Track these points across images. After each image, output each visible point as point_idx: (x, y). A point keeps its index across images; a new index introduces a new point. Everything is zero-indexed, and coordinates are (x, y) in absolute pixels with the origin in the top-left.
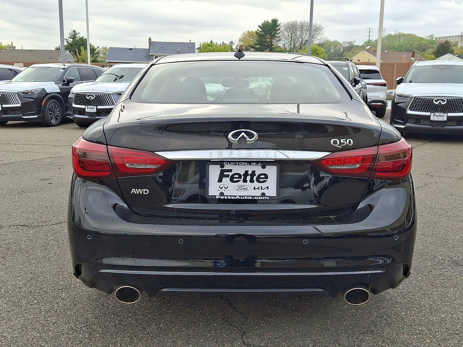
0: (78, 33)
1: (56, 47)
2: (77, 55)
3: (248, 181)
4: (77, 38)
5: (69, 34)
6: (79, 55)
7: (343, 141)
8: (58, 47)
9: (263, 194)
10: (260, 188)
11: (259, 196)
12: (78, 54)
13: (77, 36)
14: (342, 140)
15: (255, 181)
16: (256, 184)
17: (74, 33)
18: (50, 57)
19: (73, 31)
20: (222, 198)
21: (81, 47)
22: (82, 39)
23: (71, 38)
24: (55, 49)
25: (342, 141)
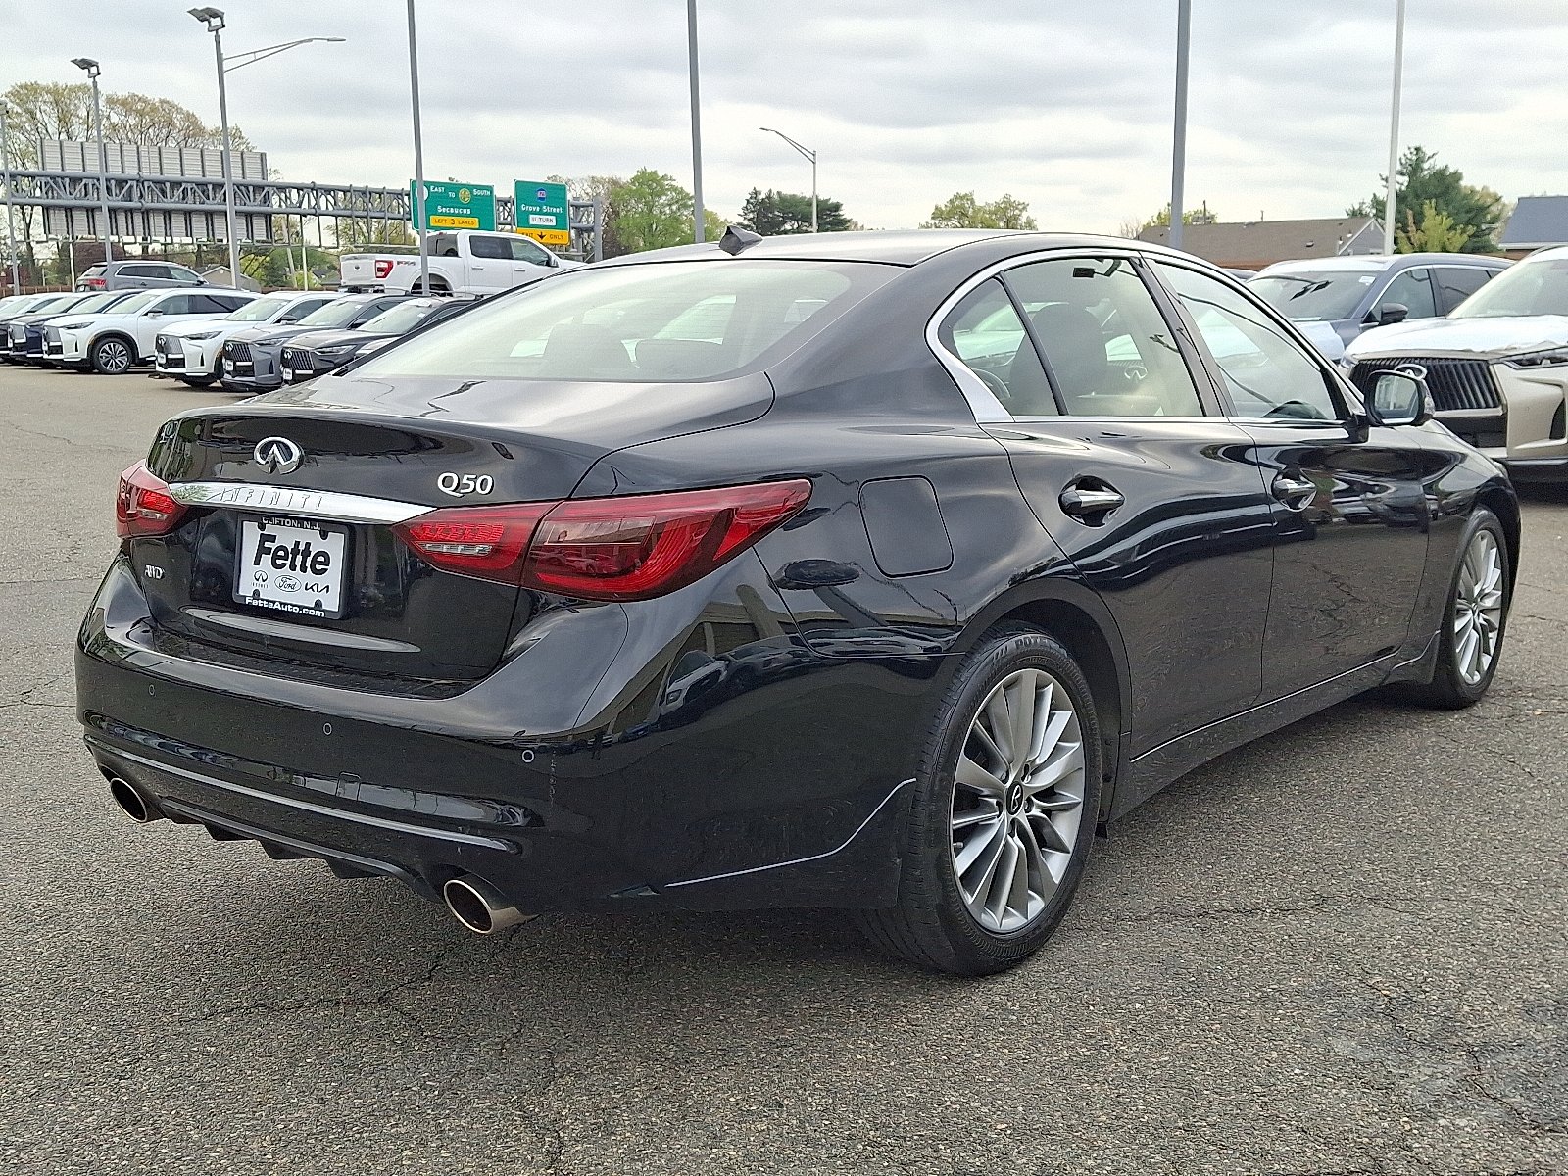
0: (1429, 154)
1: (1349, 207)
2: (1409, 229)
3: (298, 568)
4: (1426, 173)
5: (1400, 159)
6: (1414, 229)
7: (468, 479)
8: (1357, 207)
9: (318, 604)
10: (315, 588)
11: (309, 608)
12: (1412, 228)
13: (1426, 165)
14: (466, 477)
15: (309, 569)
16: (309, 577)
17: (1415, 158)
18: (1310, 244)
19: (1413, 150)
20: (255, 603)
21: (1427, 201)
22: (1440, 175)
23: (1402, 174)
24: (1345, 216)
25: (465, 481)
